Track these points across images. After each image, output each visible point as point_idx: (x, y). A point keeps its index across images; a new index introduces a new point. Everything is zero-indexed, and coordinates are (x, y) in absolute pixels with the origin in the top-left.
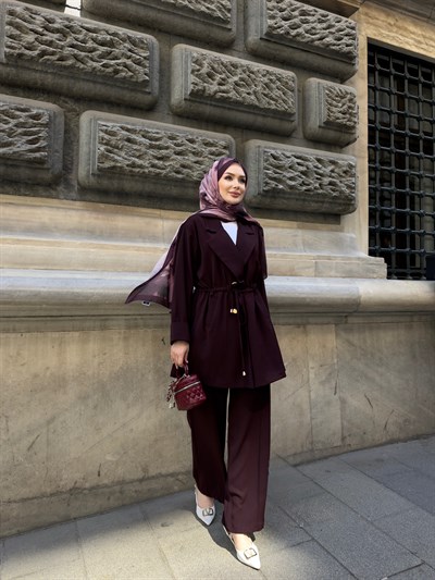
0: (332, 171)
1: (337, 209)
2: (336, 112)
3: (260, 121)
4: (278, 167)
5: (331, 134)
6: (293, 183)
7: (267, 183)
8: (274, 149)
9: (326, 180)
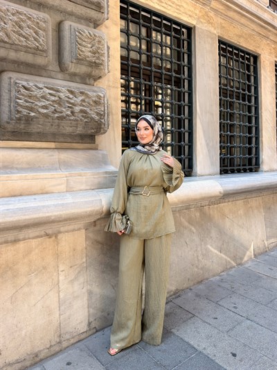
0: (83, 101)
1: (90, 132)
2: (87, 52)
3: (12, 55)
4: (30, 97)
5: (83, 69)
6: (45, 111)
7: (19, 112)
8: (26, 80)
9: (77, 109)
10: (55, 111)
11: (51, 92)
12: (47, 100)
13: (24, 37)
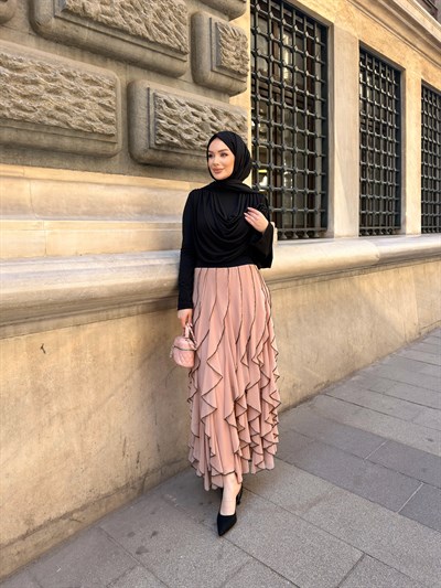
0: (227, 125)
2: (230, 56)
4: (171, 116)
5: (223, 81)
6: (189, 137)
7: (160, 136)
8: (166, 94)
10: (199, 138)
11: (194, 110)
12: (190, 122)
13: (166, 32)
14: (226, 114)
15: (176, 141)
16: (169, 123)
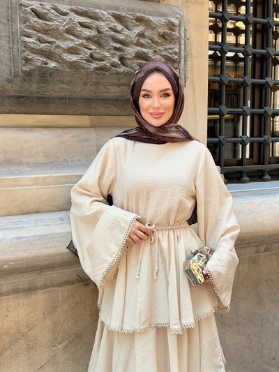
6: (74, 58)
10: (92, 58)
11: (83, 19)
12: (77, 37)
14: (140, 20)
15: (52, 64)
16: (41, 41)
